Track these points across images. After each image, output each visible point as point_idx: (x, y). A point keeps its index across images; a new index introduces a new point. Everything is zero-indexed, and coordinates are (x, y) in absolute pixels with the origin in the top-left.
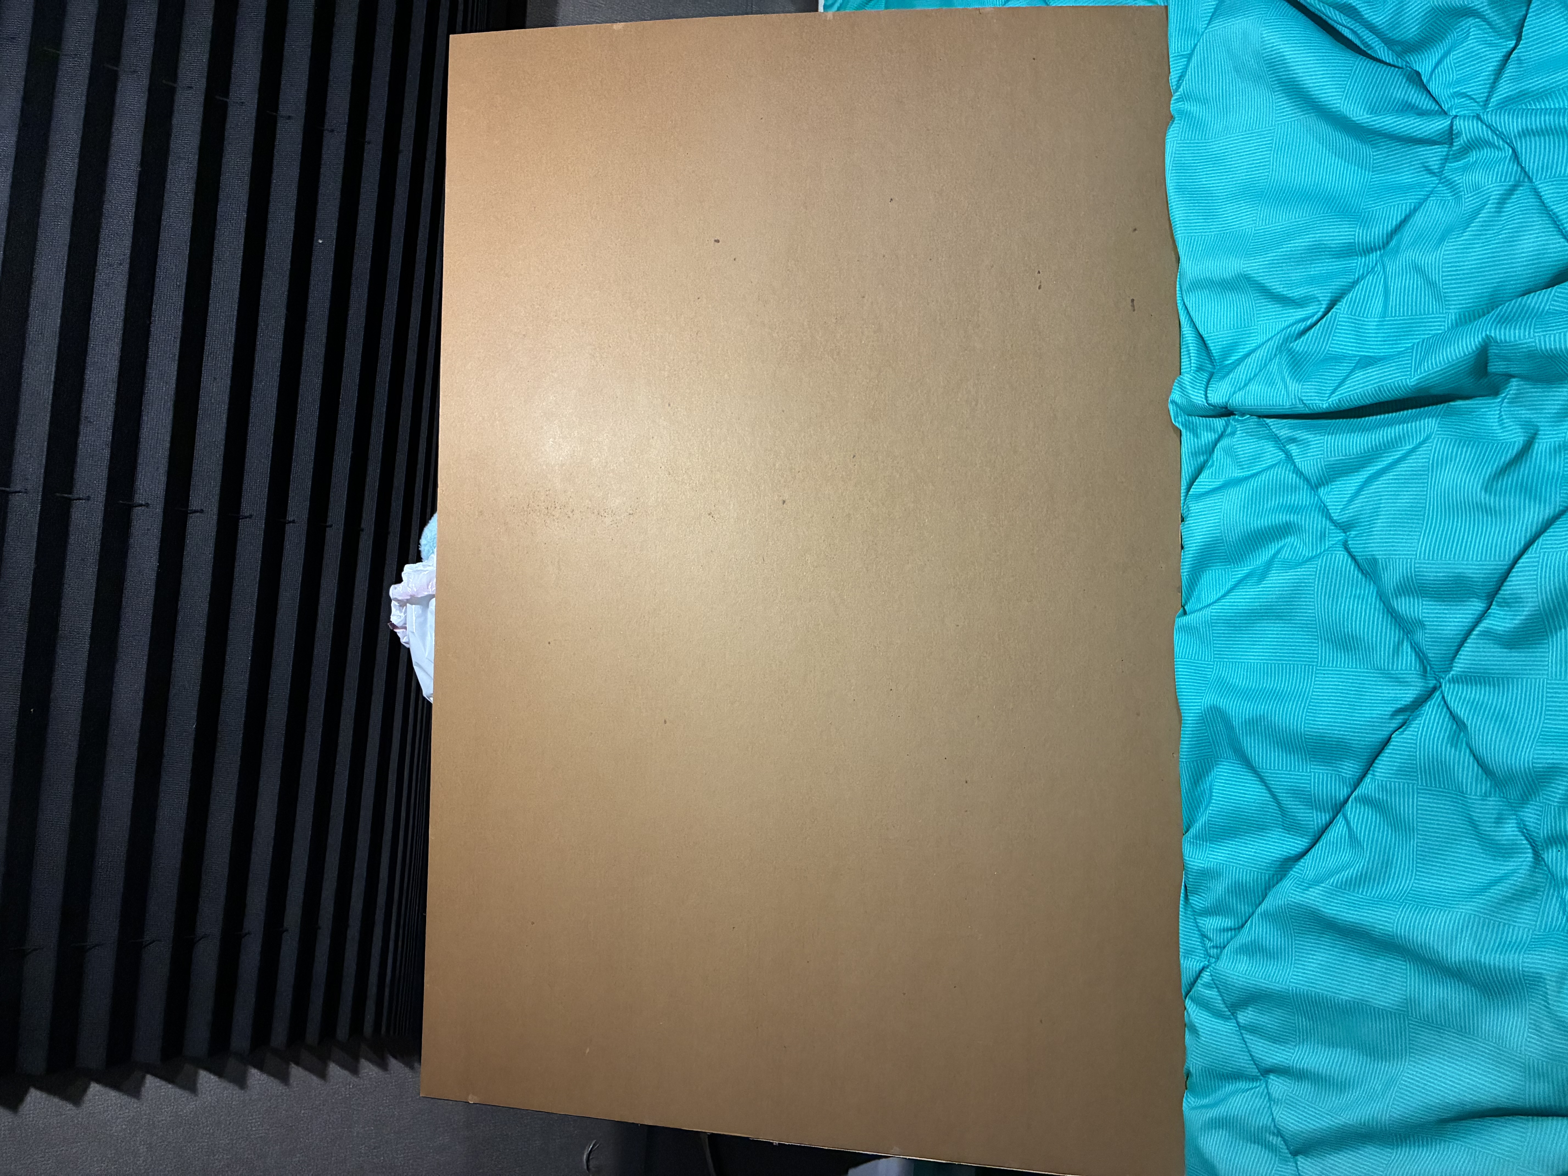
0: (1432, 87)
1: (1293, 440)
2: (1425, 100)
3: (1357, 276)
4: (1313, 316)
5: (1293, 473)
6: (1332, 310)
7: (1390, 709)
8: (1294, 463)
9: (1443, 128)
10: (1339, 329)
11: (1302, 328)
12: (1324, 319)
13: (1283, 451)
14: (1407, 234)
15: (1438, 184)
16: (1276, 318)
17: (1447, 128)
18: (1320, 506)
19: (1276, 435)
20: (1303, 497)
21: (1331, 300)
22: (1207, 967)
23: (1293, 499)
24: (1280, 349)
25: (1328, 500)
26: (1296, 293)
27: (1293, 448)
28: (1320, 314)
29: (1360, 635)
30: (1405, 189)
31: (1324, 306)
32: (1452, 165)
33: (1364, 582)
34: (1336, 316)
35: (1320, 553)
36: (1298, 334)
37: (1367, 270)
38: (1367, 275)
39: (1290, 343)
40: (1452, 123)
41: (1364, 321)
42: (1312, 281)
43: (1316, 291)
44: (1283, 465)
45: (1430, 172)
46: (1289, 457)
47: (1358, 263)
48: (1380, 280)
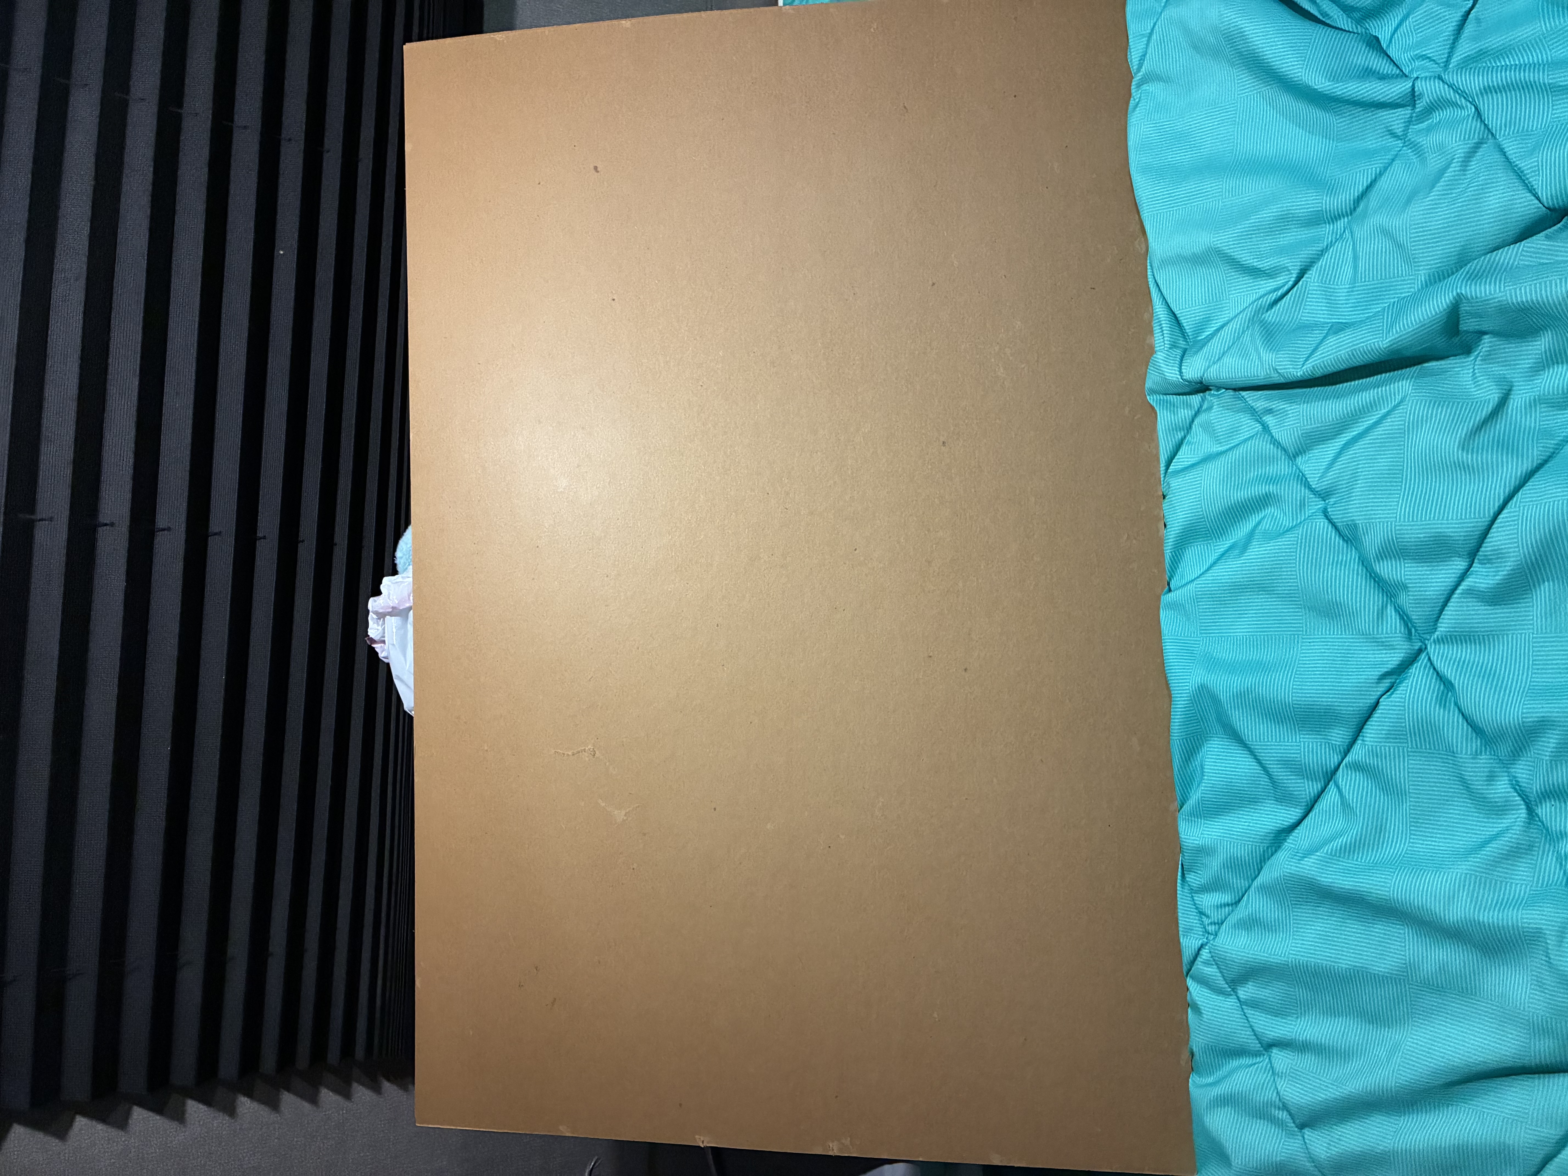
0: (1392, 52)
1: (1269, 411)
2: (1386, 64)
3: (1325, 244)
4: (1284, 285)
5: (1270, 443)
6: (1303, 279)
7: (1377, 673)
8: (1271, 434)
9: (1405, 90)
10: (1309, 298)
11: (1273, 298)
12: (1295, 289)
13: (1260, 422)
14: (1374, 198)
15: (1403, 147)
16: (1247, 291)
17: (1410, 90)
18: (1299, 475)
19: (1252, 407)
20: (1282, 467)
21: (1301, 270)
22: (1206, 944)
23: (1272, 470)
24: (1252, 321)
25: (1306, 469)
26: (1264, 264)
27: (1269, 419)
28: (1291, 283)
29: (1344, 601)
30: (1369, 154)
31: (1294, 276)
32: (1415, 127)
33: (1345, 548)
34: (1307, 284)
35: (1301, 523)
36: (1269, 305)
37: (1336, 238)
38: (1336, 242)
39: (1262, 315)
40: (1413, 85)
41: (1334, 289)
42: (1282, 251)
43: (1285, 261)
44: (1260, 437)
45: (1393, 135)
46: (1265, 428)
47: (1327, 231)
48: (1349, 247)
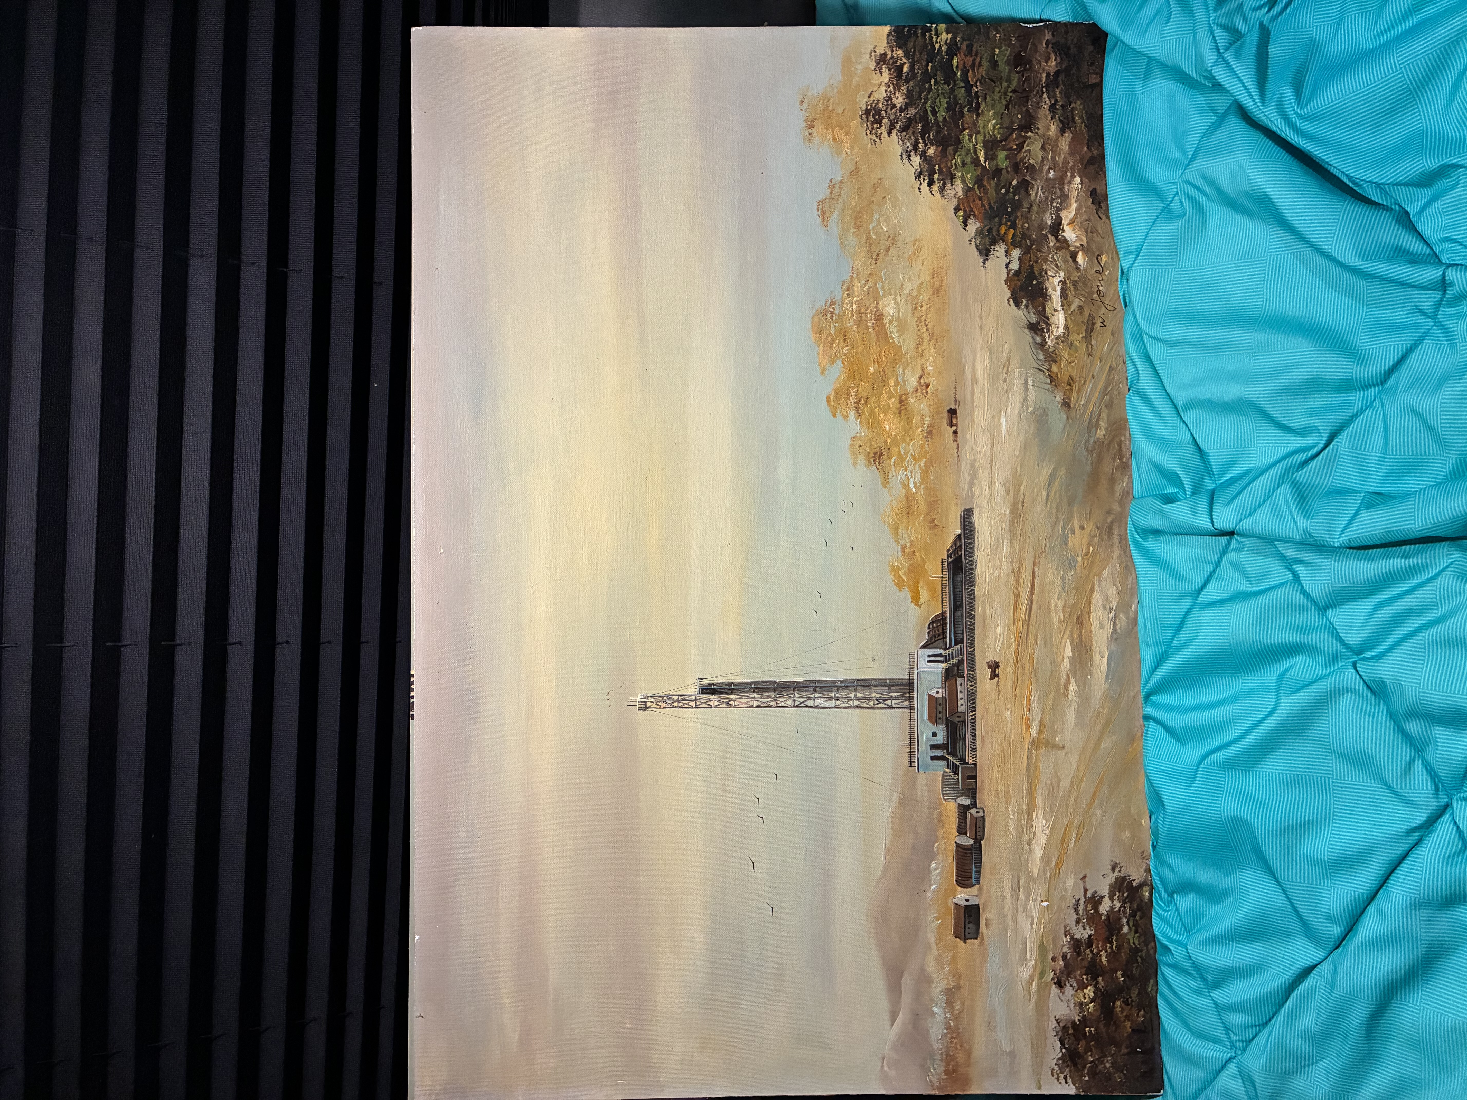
0: (1420, 227)
1: (1300, 562)
2: (1415, 243)
3: (1355, 411)
4: (1315, 447)
5: (1300, 593)
6: (1333, 443)
7: (1406, 827)
8: (1301, 584)
9: (1436, 278)
10: (1341, 461)
11: (1304, 458)
12: (1326, 451)
13: (1290, 570)
14: (1403, 375)
15: (1433, 326)
16: (1275, 443)
17: (1440, 278)
18: (1329, 627)
19: (1282, 554)
20: (1311, 618)
21: (1331, 433)
22: (1234, 1058)
23: (1301, 619)
24: (1282, 480)
25: (1337, 624)
26: (1295, 424)
27: (1299, 568)
28: (1321, 446)
29: (1372, 753)
30: (1399, 328)
31: (1325, 439)
32: (1446, 310)
33: (1373, 700)
34: (1337, 449)
35: (1330, 673)
36: (1299, 464)
37: (1366, 405)
38: (1366, 409)
39: (1293, 474)
40: (1444, 273)
41: (1366, 455)
42: (1312, 413)
43: (1316, 422)
44: (1290, 585)
45: (1422, 313)
46: (1296, 577)
47: (1357, 398)
48: (1379, 417)
